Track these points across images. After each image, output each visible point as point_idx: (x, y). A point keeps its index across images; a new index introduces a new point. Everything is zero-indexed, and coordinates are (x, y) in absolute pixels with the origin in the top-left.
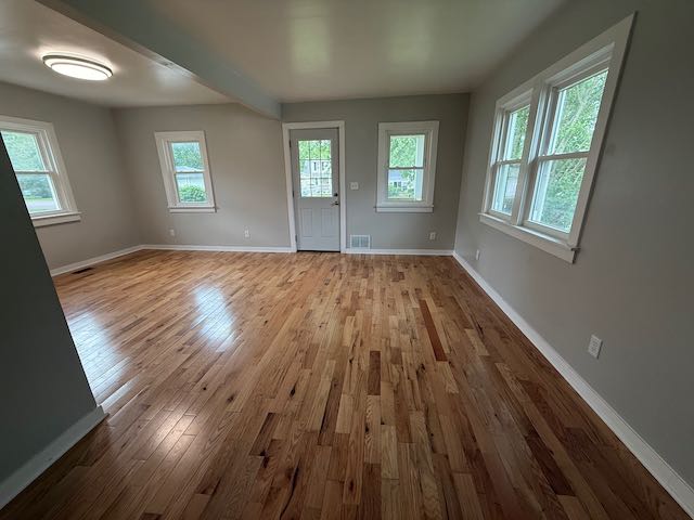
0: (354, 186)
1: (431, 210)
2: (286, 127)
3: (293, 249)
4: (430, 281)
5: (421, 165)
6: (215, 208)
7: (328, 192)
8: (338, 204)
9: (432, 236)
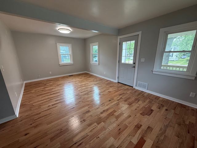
0: (143, 60)
1: (193, 78)
2: (119, 37)
3: (116, 81)
4: (167, 127)
5: (191, 50)
6: (99, 64)
7: (131, 62)
8: (134, 67)
9: (192, 94)
